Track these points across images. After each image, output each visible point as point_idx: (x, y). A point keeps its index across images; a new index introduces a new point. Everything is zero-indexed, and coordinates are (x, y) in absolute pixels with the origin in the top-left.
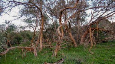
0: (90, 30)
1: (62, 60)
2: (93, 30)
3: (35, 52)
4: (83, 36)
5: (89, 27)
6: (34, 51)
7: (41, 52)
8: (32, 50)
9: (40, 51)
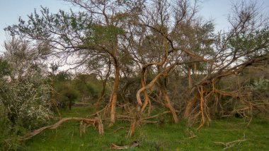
0: (201, 93)
1: (136, 142)
2: (208, 93)
3: (101, 127)
4: (190, 103)
5: (200, 88)
6: (99, 126)
7: (112, 128)
8: (96, 124)
9: (110, 125)
